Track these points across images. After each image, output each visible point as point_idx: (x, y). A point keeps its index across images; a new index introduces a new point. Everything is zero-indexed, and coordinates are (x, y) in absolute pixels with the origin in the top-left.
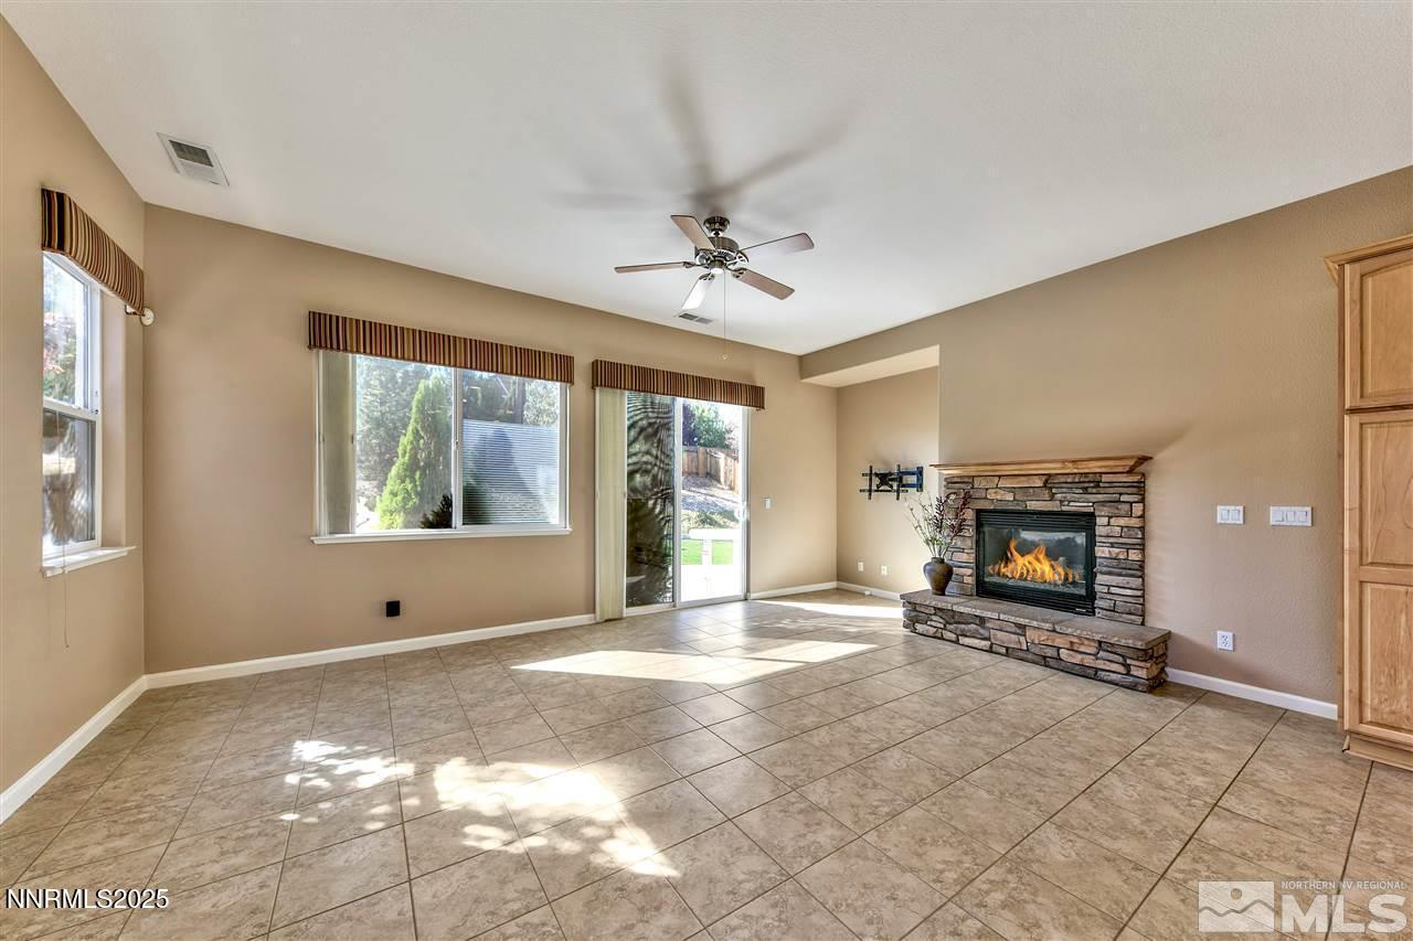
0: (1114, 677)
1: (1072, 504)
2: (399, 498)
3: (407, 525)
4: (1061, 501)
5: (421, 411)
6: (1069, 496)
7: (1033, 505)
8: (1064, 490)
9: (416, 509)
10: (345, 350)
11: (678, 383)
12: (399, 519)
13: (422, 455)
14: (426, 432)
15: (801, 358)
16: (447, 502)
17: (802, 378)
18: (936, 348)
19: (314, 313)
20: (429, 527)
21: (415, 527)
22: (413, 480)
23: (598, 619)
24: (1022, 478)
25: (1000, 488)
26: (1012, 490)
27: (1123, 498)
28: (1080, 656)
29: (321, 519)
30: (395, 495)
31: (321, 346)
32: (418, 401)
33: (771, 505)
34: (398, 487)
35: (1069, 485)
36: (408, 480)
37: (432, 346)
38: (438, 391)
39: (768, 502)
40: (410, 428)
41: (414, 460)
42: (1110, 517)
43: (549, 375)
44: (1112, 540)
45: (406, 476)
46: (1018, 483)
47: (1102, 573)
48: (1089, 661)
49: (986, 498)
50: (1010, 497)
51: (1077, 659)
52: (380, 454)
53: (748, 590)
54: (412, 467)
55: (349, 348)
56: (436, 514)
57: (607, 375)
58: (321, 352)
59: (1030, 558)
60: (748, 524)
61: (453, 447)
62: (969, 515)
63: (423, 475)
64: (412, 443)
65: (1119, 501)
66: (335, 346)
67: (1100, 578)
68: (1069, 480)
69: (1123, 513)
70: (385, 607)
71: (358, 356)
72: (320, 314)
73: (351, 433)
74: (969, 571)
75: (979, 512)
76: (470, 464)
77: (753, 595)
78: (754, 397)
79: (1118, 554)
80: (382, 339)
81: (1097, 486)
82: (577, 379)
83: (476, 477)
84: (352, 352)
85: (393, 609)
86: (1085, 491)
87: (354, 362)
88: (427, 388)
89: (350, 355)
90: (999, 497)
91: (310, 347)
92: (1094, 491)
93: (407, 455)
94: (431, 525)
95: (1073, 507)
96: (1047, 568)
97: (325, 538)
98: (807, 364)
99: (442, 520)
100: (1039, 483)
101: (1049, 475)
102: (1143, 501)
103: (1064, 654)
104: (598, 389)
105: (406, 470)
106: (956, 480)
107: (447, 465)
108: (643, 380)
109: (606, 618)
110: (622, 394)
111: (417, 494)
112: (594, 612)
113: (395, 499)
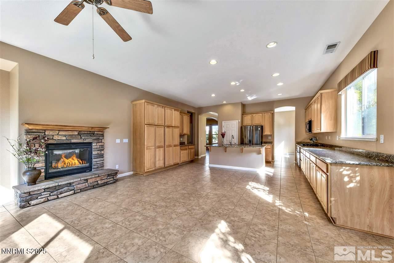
0: (111, 182)
1: (87, 140)
4: (84, 139)
6: (86, 138)
7: (74, 141)
8: (85, 136)
24: (70, 132)
25: (60, 135)
26: (65, 136)
27: (100, 138)
28: (103, 181)
35: (86, 134)
42: (97, 143)
44: (98, 149)
46: (68, 133)
47: (94, 159)
48: (106, 181)
49: (53, 139)
50: (64, 138)
51: (103, 182)
59: (70, 159)
65: (99, 139)
67: (94, 160)
68: (86, 133)
69: (100, 142)
74: (43, 170)
75: (47, 145)
79: (99, 153)
81: (94, 135)
86: (90, 136)
90: (59, 138)
92: (93, 136)
95: (87, 141)
100: (76, 133)
101: (80, 131)
102: (103, 139)
103: (99, 182)
106: (34, 131)
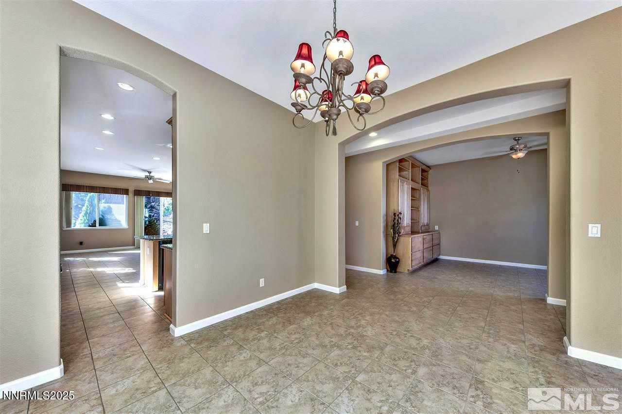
3: (85, 226)
5: (88, 201)
9: (87, 223)
10: (70, 191)
11: (159, 194)
12: (83, 225)
13: (88, 211)
14: (90, 206)
16: (95, 221)
19: (63, 184)
21: (87, 227)
22: (86, 216)
23: (136, 248)
29: (64, 225)
30: (82, 220)
34: (82, 218)
37: (91, 189)
40: (86, 205)
41: (86, 212)
43: (121, 193)
45: (84, 216)
54: (86, 214)
57: (138, 193)
58: (65, 191)
61: (96, 209)
63: (88, 216)
64: (86, 208)
66: (68, 190)
70: (79, 243)
72: (65, 184)
73: (71, 207)
76: (101, 213)
80: (79, 188)
82: (129, 193)
83: (102, 216)
84: (72, 191)
85: (81, 243)
87: (72, 193)
88: (90, 197)
91: (62, 190)
94: (91, 226)
97: (65, 229)
99: (93, 225)
104: (136, 196)
105: (84, 214)
107: (95, 213)
108: (148, 194)
109: (138, 247)
110: (142, 197)
111: (87, 219)
112: (135, 246)
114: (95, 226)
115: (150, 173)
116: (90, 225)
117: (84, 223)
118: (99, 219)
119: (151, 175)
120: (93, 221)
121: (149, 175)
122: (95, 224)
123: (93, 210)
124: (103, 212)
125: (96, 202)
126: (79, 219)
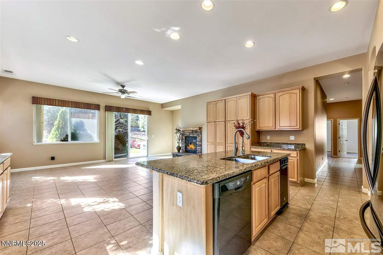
2: (55, 135)
3: (57, 141)
5: (61, 115)
6: (194, 134)
7: (191, 136)
9: (59, 137)
10: (41, 104)
11: (128, 110)
12: (55, 140)
13: (60, 126)
14: (62, 120)
15: (162, 104)
16: (67, 136)
17: (162, 108)
18: (180, 106)
19: (33, 97)
20: (62, 141)
21: (59, 141)
22: (58, 131)
23: (107, 161)
24: (190, 131)
26: (188, 133)
27: (199, 134)
29: (35, 139)
30: (54, 134)
31: (35, 104)
32: (60, 114)
33: (154, 136)
34: (54, 132)
35: (194, 132)
36: (57, 131)
37: (63, 103)
38: (65, 111)
39: (153, 135)
40: (58, 119)
43: (93, 109)
44: (198, 141)
45: (56, 130)
47: (197, 147)
49: (186, 134)
52: (48, 122)
53: (148, 155)
54: (58, 128)
55: (42, 104)
56: (64, 138)
57: (108, 108)
58: (35, 105)
59: (191, 145)
60: (148, 140)
61: (69, 124)
62: (184, 137)
63: (61, 130)
64: (58, 123)
66: (39, 103)
69: (199, 136)
70: (51, 158)
71: (44, 105)
72: (35, 97)
73: (42, 121)
74: (184, 148)
75: (186, 137)
76: (73, 128)
77: (149, 156)
78: (149, 113)
79: (199, 143)
80: (50, 102)
82: (101, 109)
83: (75, 130)
84: (43, 105)
85: (53, 158)
86: (196, 133)
87: (43, 107)
88: (62, 111)
89: (42, 105)
91: (32, 104)
93: (57, 126)
95: (195, 136)
96: (193, 147)
97: (35, 143)
98: (163, 106)
99: (65, 139)
101: (193, 130)
102: (201, 134)
104: (107, 112)
105: (56, 129)
107: (67, 128)
108: (118, 109)
109: (109, 161)
110: (113, 113)
111: (59, 134)
112: (106, 159)
113: (53, 135)
114: (67, 141)
115: (123, 86)
116: (63, 139)
117: (56, 137)
118: (72, 133)
119: (124, 89)
120: (65, 135)
121: (122, 88)
122: (68, 138)
123: (66, 124)
124: (74, 127)
125: (68, 116)
126: (51, 133)
